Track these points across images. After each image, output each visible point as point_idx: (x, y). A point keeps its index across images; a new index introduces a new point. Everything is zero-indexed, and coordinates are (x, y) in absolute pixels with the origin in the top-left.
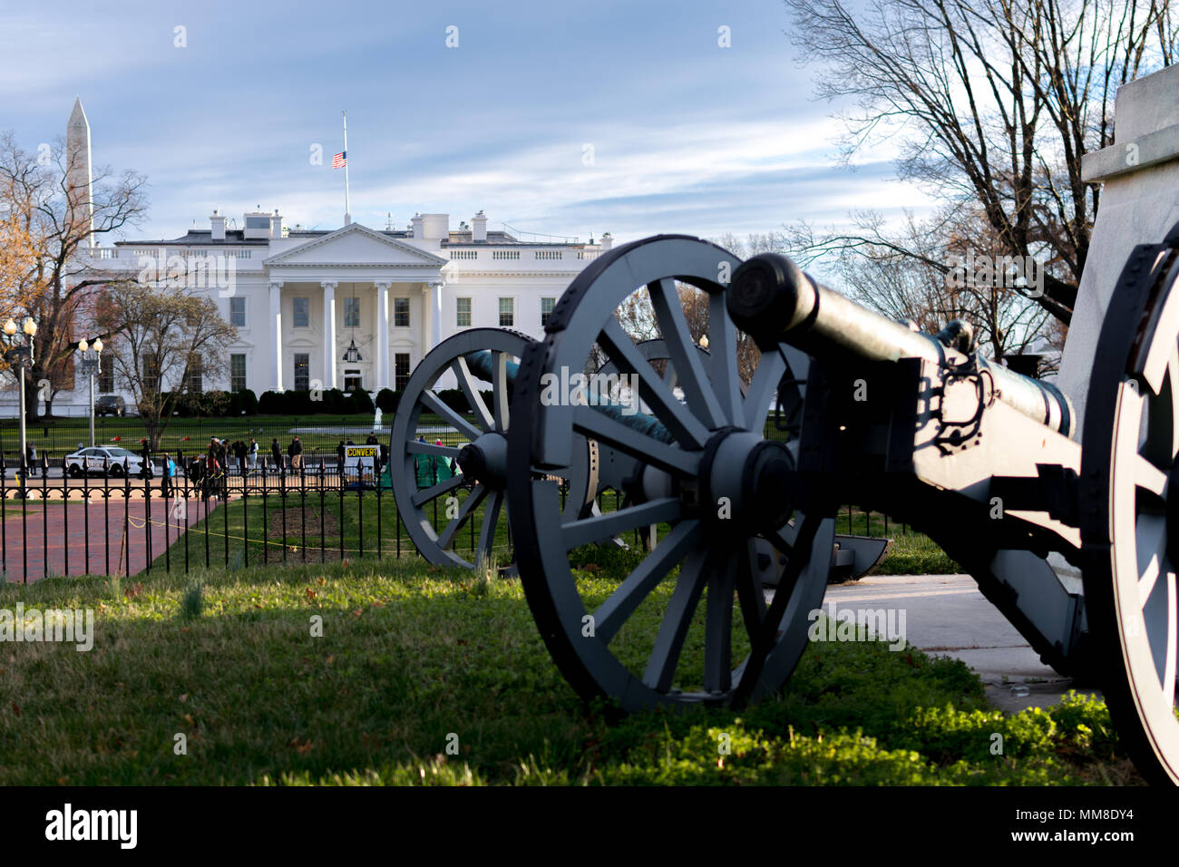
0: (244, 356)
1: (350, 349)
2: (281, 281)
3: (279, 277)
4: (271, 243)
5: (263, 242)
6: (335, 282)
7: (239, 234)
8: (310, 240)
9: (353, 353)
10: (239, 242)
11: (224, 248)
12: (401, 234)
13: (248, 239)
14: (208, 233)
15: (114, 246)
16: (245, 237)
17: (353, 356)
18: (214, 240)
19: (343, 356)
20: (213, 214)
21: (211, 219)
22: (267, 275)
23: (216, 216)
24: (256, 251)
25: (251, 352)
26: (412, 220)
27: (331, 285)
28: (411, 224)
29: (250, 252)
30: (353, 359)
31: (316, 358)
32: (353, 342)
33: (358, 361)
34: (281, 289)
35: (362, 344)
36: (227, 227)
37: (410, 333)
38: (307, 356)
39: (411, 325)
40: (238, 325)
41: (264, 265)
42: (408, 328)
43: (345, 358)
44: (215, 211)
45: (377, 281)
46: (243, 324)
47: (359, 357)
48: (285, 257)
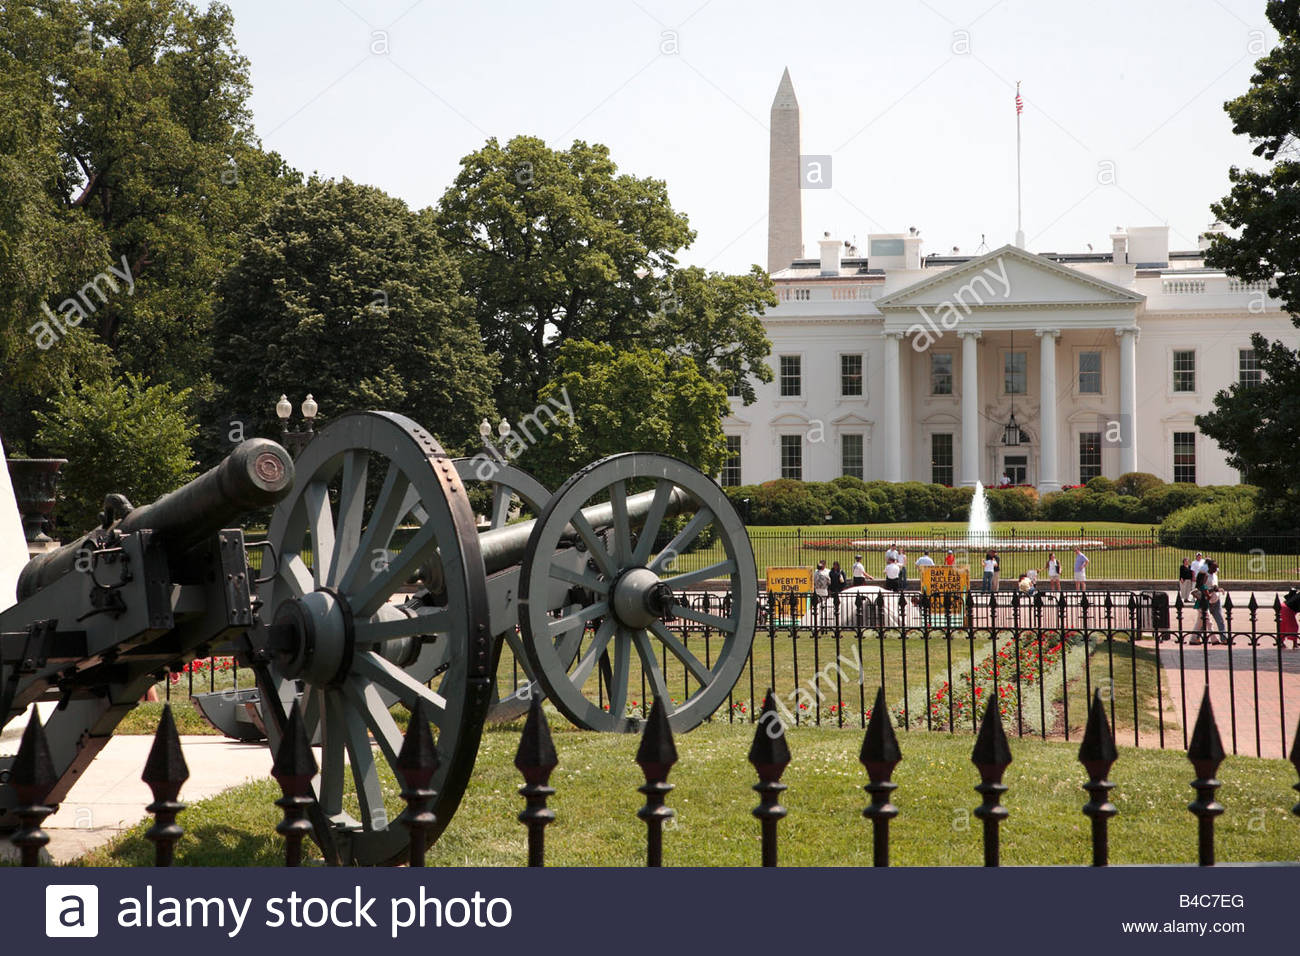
1: (1008, 427)
3: (898, 325)
4: (886, 275)
6: (978, 330)
7: (863, 266)
8: (947, 268)
9: (1013, 433)
10: (860, 276)
11: (837, 285)
14: (816, 264)
16: (869, 268)
17: (1015, 436)
18: (824, 275)
19: (1001, 436)
20: (822, 238)
21: (822, 243)
22: (882, 322)
24: (879, 288)
25: (871, 433)
27: (972, 335)
28: (1110, 243)
30: (1013, 441)
31: (960, 440)
32: (1012, 416)
33: (1022, 444)
34: (901, 341)
35: (1030, 418)
36: (843, 254)
37: (1102, 402)
38: (950, 437)
39: (1104, 391)
40: (852, 393)
41: (880, 308)
42: (1100, 396)
43: (1004, 440)
44: (826, 234)
45: (1040, 328)
46: (859, 392)
47: (1024, 438)
48: (906, 296)
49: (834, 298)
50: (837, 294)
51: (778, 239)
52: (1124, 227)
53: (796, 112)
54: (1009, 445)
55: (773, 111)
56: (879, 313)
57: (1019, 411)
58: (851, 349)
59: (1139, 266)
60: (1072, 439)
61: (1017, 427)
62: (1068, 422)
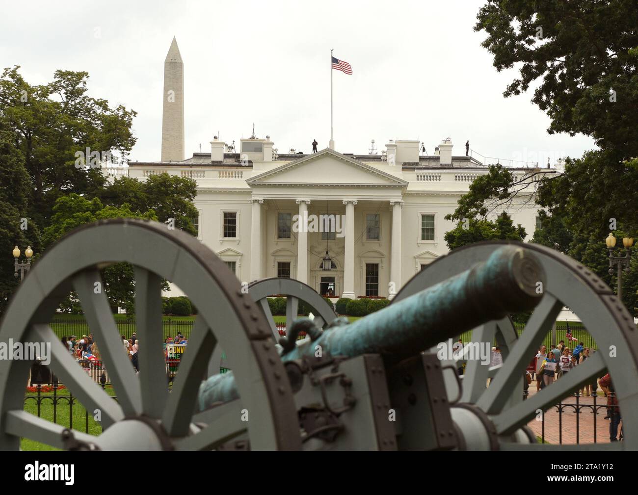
0: (234, 263)
1: (325, 259)
2: (261, 198)
3: (260, 195)
4: (254, 164)
6: (308, 199)
7: (236, 157)
8: (288, 162)
9: (327, 263)
10: (236, 164)
11: (221, 169)
12: (377, 158)
14: (208, 156)
16: (241, 160)
17: (327, 265)
18: (213, 162)
19: (320, 265)
20: (213, 140)
21: (212, 143)
22: (250, 193)
23: (216, 141)
24: (247, 172)
25: (241, 260)
26: (386, 146)
27: (305, 202)
28: (386, 149)
29: (242, 172)
30: (327, 267)
31: (296, 266)
32: (327, 253)
33: (332, 269)
34: (262, 205)
35: (338, 254)
36: (225, 151)
37: (380, 245)
38: (288, 264)
39: (381, 238)
40: (230, 236)
41: (249, 184)
42: (378, 242)
43: (321, 267)
44: (215, 138)
45: (345, 200)
46: (234, 236)
47: (333, 266)
48: (265, 177)
49: (220, 177)
50: (221, 175)
51: (168, 140)
52: (394, 140)
53: (181, 65)
54: (324, 270)
55: (166, 63)
56: (248, 187)
57: (331, 249)
58: (230, 209)
59: (404, 164)
60: (361, 267)
61: (329, 259)
62: (358, 257)
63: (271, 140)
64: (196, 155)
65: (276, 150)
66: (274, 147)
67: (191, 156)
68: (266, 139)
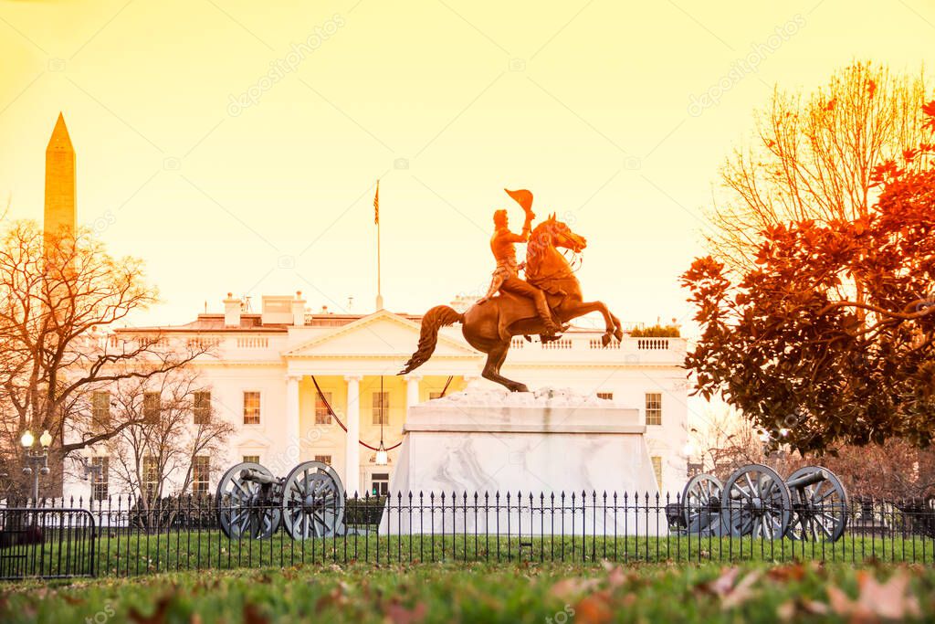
0: (257, 458)
2: (298, 374)
4: (289, 330)
5: (281, 329)
7: (257, 321)
10: (255, 328)
11: (238, 335)
13: (266, 325)
15: (114, 333)
16: (263, 322)
18: (227, 327)
20: (226, 297)
21: (224, 302)
22: (285, 366)
24: (274, 339)
27: (356, 378)
29: (267, 340)
31: (339, 461)
32: (382, 442)
35: (392, 443)
36: (240, 311)
38: (328, 458)
40: (252, 422)
41: (284, 356)
43: (373, 461)
44: (229, 295)
46: (258, 421)
50: (241, 343)
53: (72, 155)
63: (302, 297)
64: (202, 318)
65: (309, 310)
66: (306, 306)
67: (196, 319)
68: (296, 295)
